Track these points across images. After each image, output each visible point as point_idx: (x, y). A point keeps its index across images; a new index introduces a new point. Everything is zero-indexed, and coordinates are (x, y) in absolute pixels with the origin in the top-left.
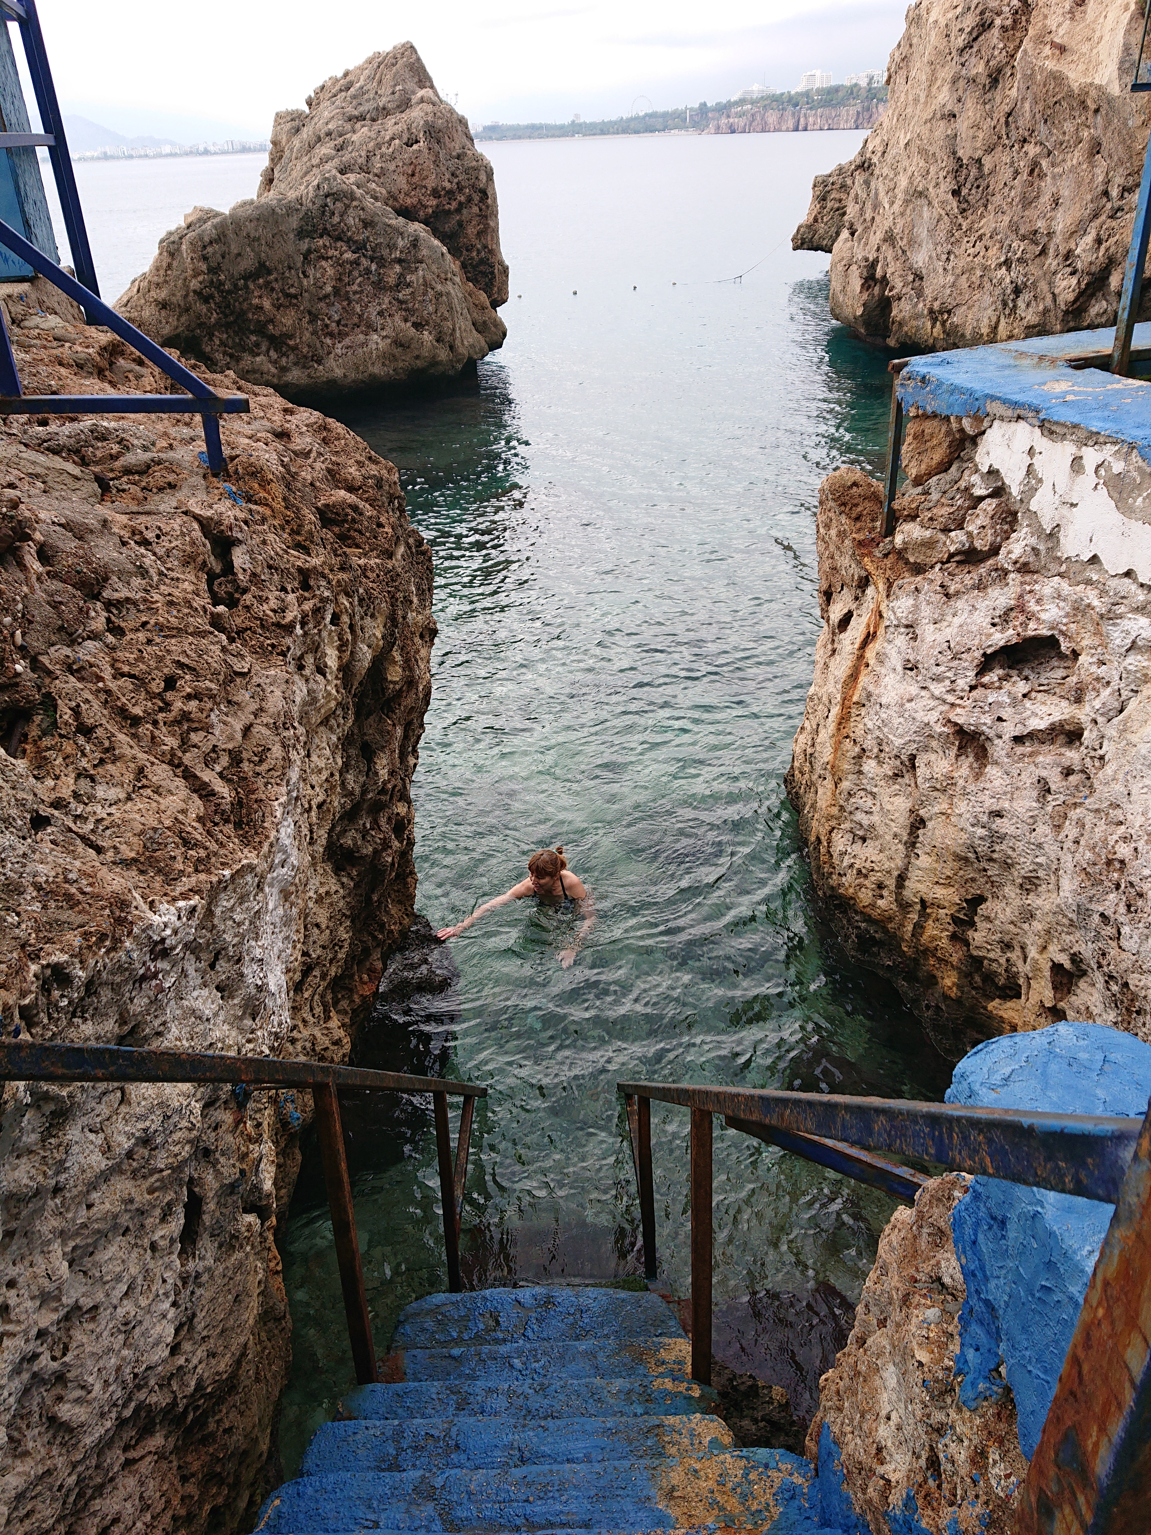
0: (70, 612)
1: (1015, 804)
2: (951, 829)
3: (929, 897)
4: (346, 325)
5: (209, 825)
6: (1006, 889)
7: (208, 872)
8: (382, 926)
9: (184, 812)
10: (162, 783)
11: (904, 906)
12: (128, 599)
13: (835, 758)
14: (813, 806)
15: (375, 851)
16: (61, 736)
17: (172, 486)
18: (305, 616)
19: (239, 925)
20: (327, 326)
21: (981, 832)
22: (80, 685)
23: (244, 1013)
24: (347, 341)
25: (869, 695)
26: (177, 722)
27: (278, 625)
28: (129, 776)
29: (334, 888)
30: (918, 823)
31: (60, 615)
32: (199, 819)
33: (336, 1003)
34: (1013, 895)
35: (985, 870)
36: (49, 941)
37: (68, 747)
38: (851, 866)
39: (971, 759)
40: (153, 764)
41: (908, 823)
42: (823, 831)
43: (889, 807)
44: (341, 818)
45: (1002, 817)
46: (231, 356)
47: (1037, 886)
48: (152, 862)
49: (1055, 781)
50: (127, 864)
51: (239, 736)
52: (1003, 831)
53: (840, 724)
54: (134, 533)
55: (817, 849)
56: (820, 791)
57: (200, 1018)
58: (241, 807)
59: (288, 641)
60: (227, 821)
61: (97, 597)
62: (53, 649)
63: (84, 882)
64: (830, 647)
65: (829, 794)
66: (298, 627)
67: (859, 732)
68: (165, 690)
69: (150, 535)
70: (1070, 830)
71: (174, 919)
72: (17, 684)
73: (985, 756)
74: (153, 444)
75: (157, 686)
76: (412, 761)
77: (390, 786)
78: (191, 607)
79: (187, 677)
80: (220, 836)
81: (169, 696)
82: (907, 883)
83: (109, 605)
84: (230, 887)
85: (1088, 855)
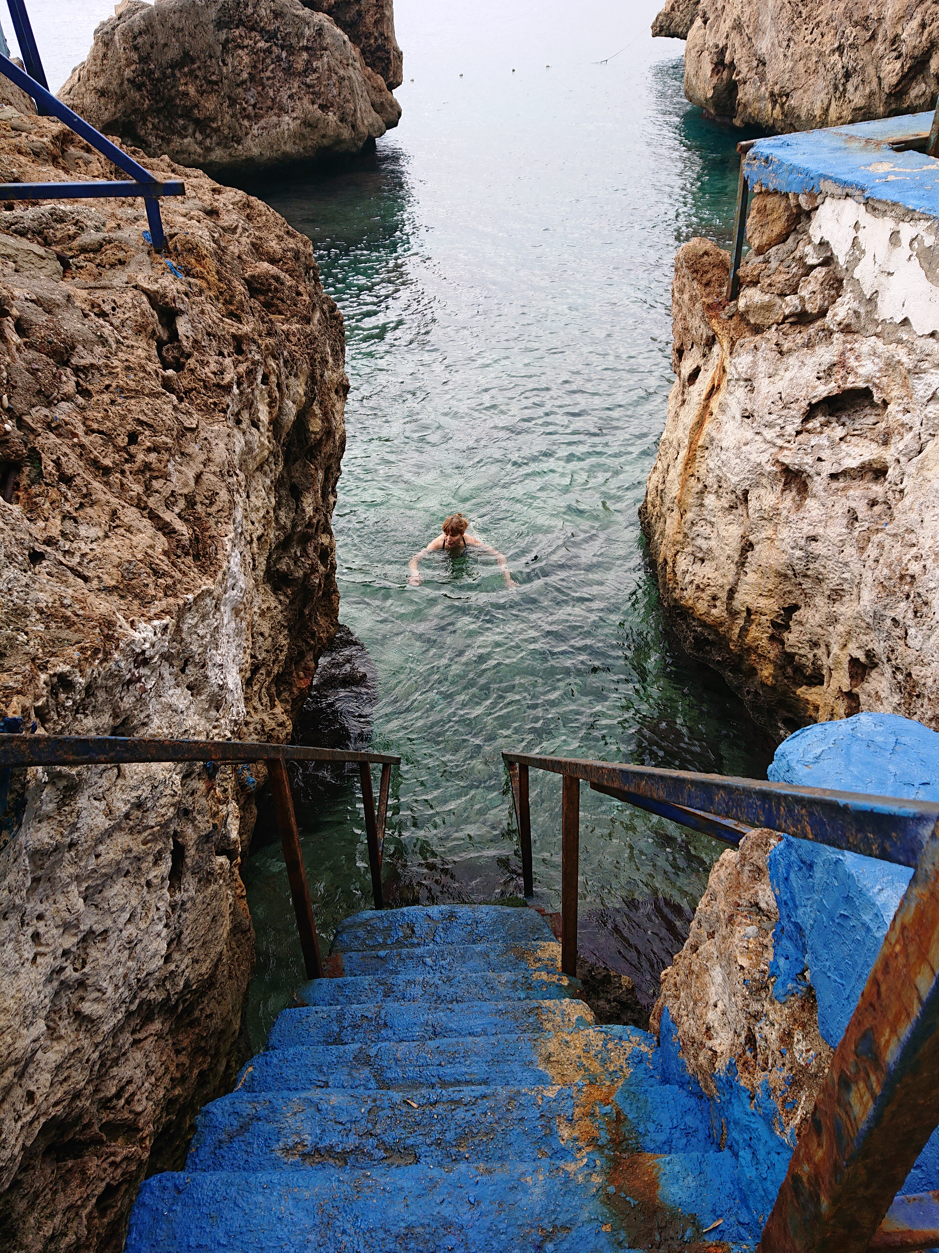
0: (46, 378)
1: (828, 530)
2: (774, 551)
3: (753, 607)
4: (261, 109)
5: (173, 557)
6: (817, 599)
7: (176, 596)
8: (313, 634)
9: (152, 547)
10: (133, 523)
11: (733, 614)
12: (92, 365)
13: (682, 493)
14: (662, 534)
15: (305, 574)
16: (47, 484)
17: (122, 262)
18: (240, 377)
19: (202, 638)
20: (244, 109)
21: (799, 553)
22: (58, 441)
23: (210, 706)
24: (262, 123)
25: (712, 440)
26: (140, 471)
27: (218, 386)
28: (105, 518)
29: (273, 605)
30: (748, 547)
31: (37, 380)
32: (165, 553)
33: (279, 694)
34: (822, 604)
35: (800, 584)
36: (53, 654)
37: (54, 494)
38: (691, 582)
39: (794, 493)
40: (123, 507)
41: (739, 546)
42: (669, 554)
43: (724, 533)
44: (277, 548)
45: (816, 541)
46: (163, 138)
47: (842, 596)
48: (129, 588)
49: (862, 510)
50: (109, 590)
51: (192, 483)
52: (817, 552)
53: (687, 464)
54: (93, 306)
55: (664, 569)
56: (669, 521)
57: (176, 711)
58: (198, 542)
59: (227, 399)
60: (187, 554)
61: (66, 363)
62: (34, 410)
63: (77, 606)
64: (680, 398)
65: (676, 523)
66: (235, 387)
67: (702, 471)
68: (129, 444)
69: (107, 308)
70: (872, 551)
71: (151, 635)
72: (7, 441)
73: (806, 490)
74: (104, 225)
75: (122, 441)
76: (332, 499)
77: (315, 521)
78: (145, 371)
79: (147, 433)
80: (182, 566)
81: (133, 449)
82: (736, 595)
83: (77, 370)
84: (194, 608)
85: (886, 571)
